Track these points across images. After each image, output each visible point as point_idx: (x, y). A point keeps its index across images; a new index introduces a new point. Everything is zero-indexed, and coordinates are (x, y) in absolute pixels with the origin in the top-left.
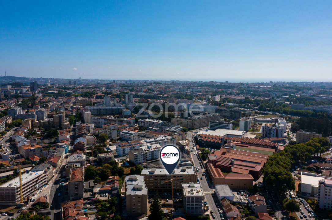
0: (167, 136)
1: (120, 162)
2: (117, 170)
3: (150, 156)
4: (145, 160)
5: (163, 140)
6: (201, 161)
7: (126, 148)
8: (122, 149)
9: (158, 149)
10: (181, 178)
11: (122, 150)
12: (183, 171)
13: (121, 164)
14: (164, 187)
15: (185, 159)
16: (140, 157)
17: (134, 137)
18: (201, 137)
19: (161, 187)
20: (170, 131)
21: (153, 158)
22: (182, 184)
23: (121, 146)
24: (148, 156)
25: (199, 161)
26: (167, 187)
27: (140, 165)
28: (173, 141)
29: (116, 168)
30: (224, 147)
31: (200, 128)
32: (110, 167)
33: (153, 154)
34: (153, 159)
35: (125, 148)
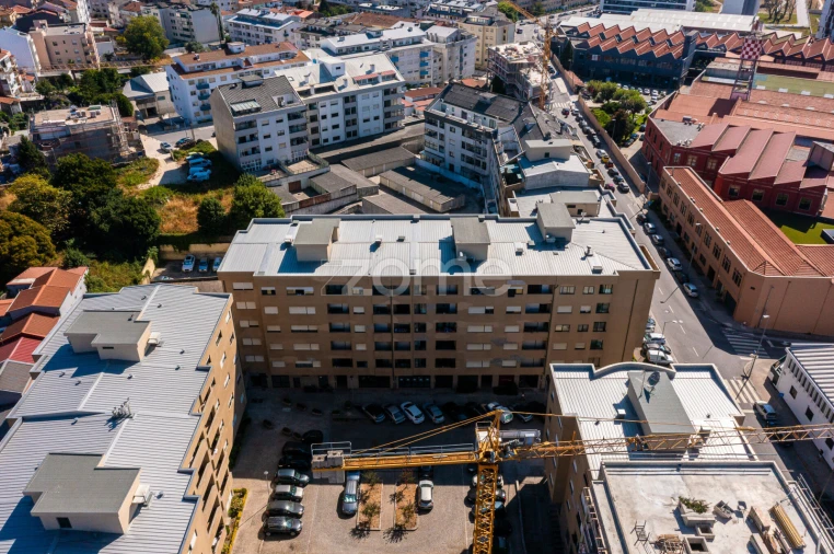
0: (431, 25)
1: (167, 160)
2: (106, 217)
3: (336, 121)
4: (305, 148)
5: (414, 43)
6: (608, 149)
7: (213, 81)
8: (191, 83)
9: (382, 84)
10: (536, 301)
11: (193, 88)
12: (555, 241)
13: (174, 166)
14: (405, 363)
15: (545, 144)
16: (273, 129)
17: (286, 35)
18: (579, 36)
19: (380, 363)
20: (445, 13)
21: (355, 133)
22: (556, 375)
23: (187, 67)
24: (323, 124)
25: (598, 146)
26: (422, 363)
27: (277, 175)
28: (461, 50)
29: (99, 204)
30: (704, 78)
31: (563, 10)
32: (51, 198)
33: (354, 110)
34: (353, 138)
35: (206, 77)
